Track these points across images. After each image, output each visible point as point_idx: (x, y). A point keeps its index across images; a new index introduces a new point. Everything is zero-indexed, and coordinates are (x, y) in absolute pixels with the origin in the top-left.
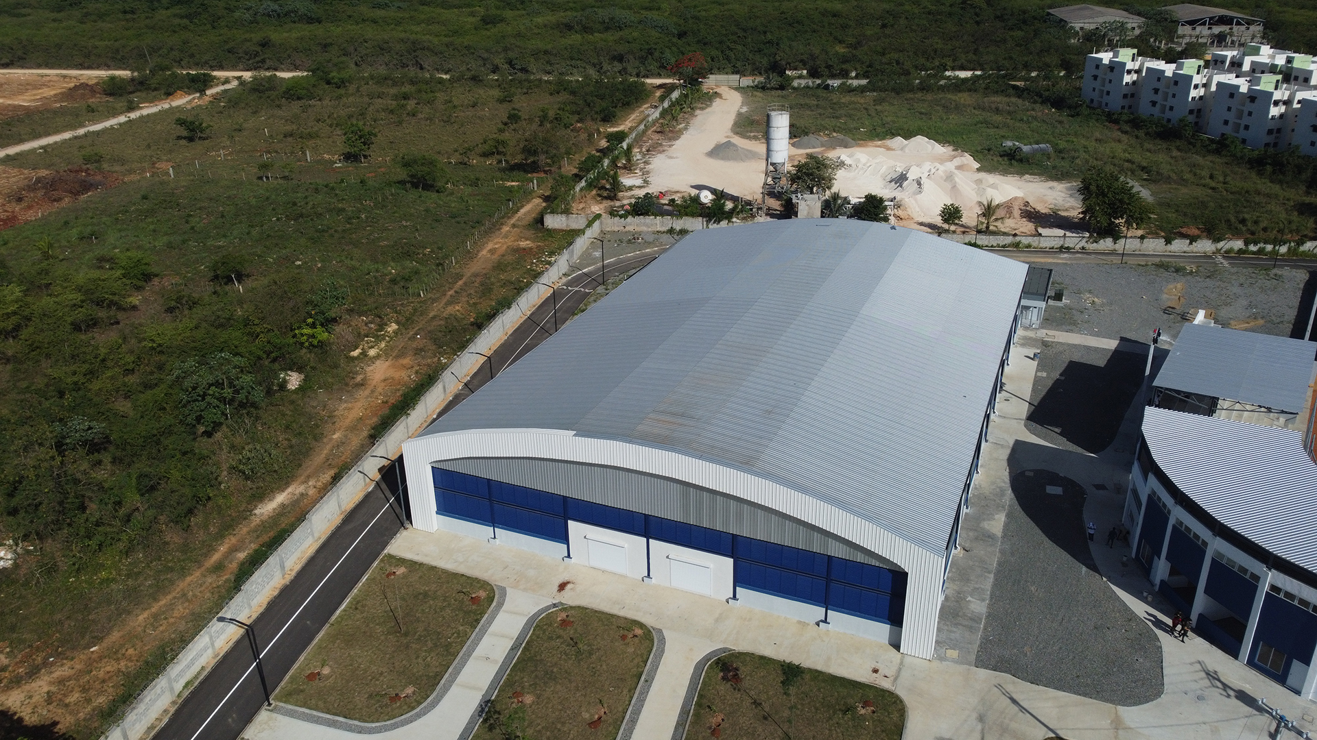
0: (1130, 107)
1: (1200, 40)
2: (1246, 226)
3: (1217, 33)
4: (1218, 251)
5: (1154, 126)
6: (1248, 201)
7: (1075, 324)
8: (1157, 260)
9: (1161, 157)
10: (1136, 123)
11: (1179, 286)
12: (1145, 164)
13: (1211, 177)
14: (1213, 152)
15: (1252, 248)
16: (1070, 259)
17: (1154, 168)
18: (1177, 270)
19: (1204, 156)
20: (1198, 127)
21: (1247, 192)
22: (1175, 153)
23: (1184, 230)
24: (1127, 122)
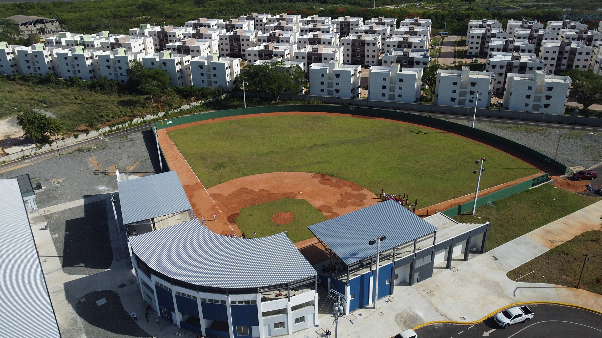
0: (17, 71)
1: (33, 32)
2: (104, 118)
3: (39, 28)
4: (100, 134)
5: (35, 79)
6: (98, 106)
7: (56, 198)
8: (76, 148)
9: (47, 94)
10: (25, 79)
11: (94, 158)
12: (41, 99)
13: (76, 98)
14: (70, 86)
15: (114, 128)
16: (32, 162)
17: (47, 100)
18: (88, 151)
19: (67, 89)
20: (57, 75)
21: (95, 102)
22: (53, 90)
23: (79, 128)
24: (20, 79)
